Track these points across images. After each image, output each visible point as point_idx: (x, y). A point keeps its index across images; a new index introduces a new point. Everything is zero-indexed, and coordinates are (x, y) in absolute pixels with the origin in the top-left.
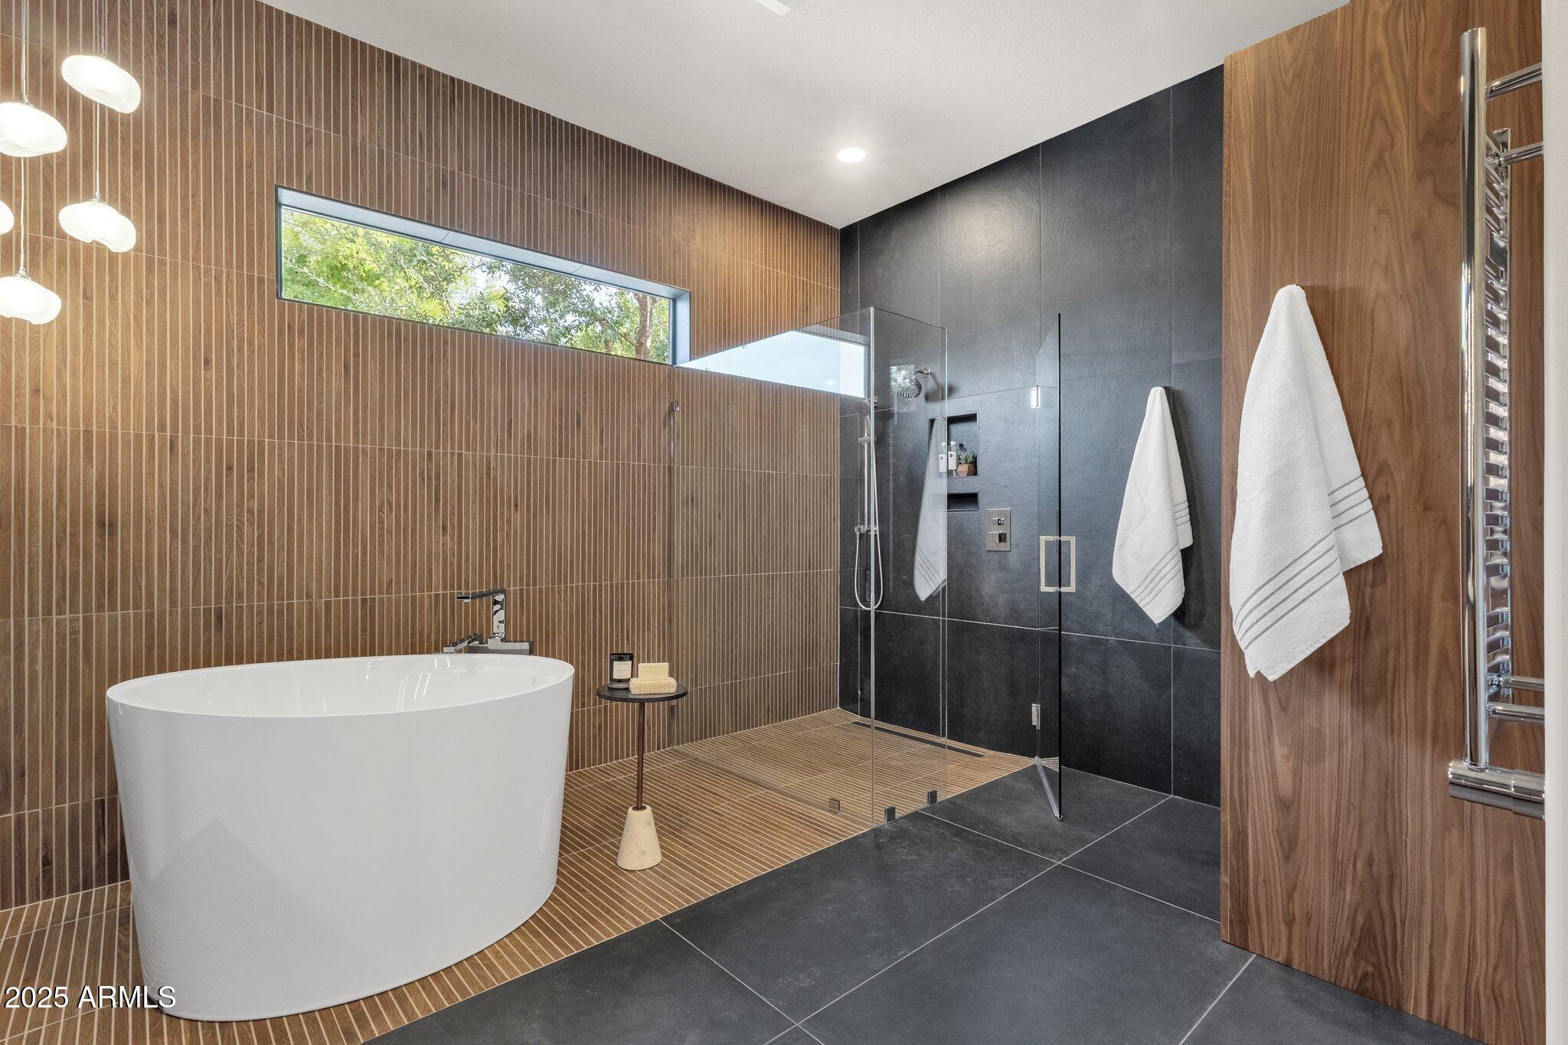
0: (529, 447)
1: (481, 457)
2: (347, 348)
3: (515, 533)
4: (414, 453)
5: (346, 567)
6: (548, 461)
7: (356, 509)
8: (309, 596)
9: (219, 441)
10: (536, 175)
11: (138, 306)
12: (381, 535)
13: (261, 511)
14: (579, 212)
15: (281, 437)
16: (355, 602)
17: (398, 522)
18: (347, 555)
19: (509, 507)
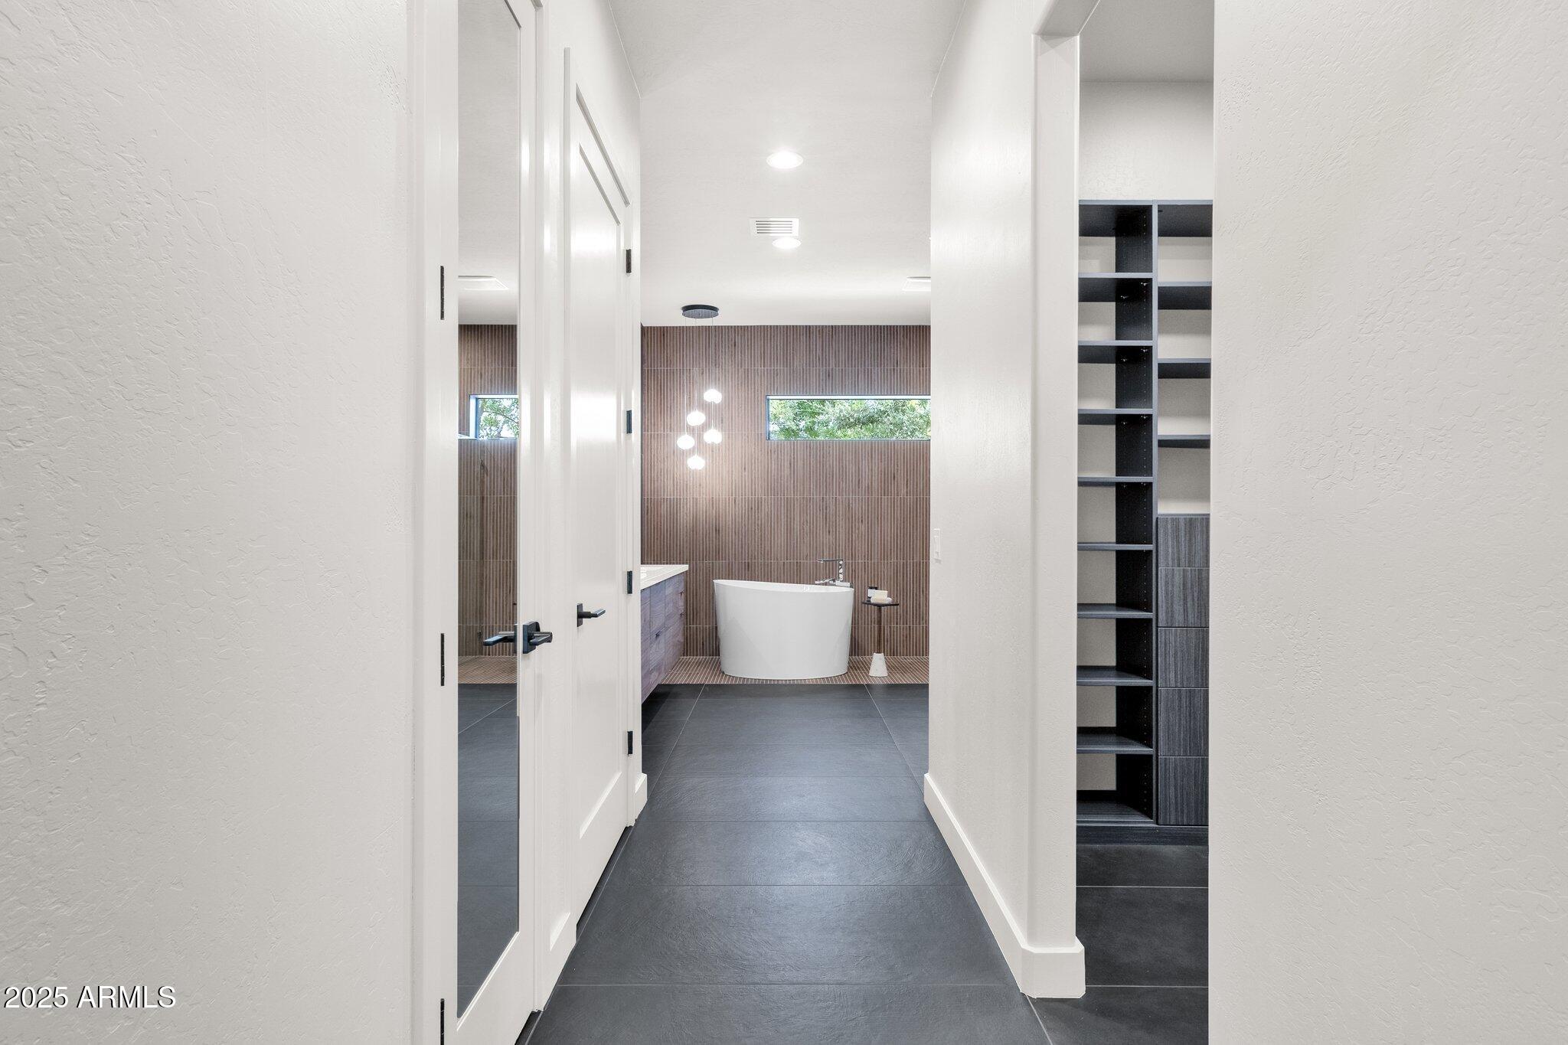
0: (868, 493)
1: (846, 498)
2: (790, 456)
3: (862, 534)
4: (816, 498)
5: (790, 548)
6: (878, 499)
7: (794, 523)
8: (777, 559)
9: (748, 498)
10: (871, 358)
11: (725, 451)
12: (804, 535)
13: (761, 524)
14: (894, 369)
15: (768, 495)
16: (794, 563)
17: (810, 529)
18: (790, 543)
19: (858, 523)
